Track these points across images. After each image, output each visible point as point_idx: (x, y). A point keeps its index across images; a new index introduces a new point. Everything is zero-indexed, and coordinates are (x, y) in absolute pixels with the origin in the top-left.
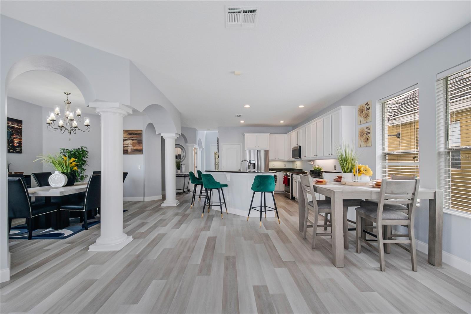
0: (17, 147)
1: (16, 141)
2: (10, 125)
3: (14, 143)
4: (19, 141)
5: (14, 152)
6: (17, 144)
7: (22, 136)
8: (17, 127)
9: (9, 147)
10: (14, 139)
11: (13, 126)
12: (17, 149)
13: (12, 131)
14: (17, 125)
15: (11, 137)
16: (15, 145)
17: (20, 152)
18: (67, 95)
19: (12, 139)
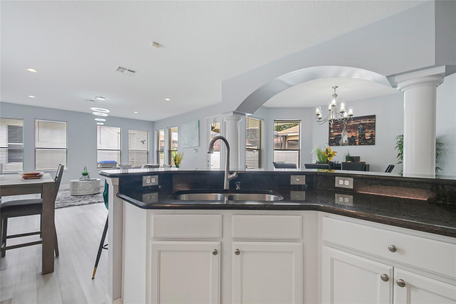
0: (369, 139)
1: (367, 135)
2: (361, 122)
3: (366, 137)
4: (371, 134)
5: (365, 145)
6: (369, 137)
7: (375, 130)
8: (369, 122)
9: (360, 141)
10: (366, 134)
11: (365, 122)
12: (368, 142)
13: (364, 126)
14: (369, 121)
15: (362, 132)
16: (367, 138)
17: (373, 143)
18: (335, 88)
19: (364, 133)
